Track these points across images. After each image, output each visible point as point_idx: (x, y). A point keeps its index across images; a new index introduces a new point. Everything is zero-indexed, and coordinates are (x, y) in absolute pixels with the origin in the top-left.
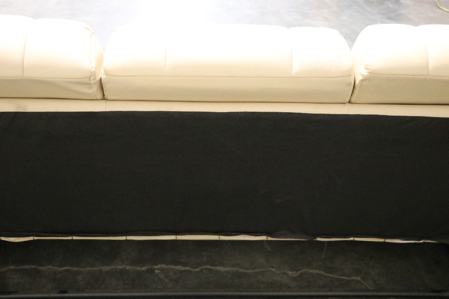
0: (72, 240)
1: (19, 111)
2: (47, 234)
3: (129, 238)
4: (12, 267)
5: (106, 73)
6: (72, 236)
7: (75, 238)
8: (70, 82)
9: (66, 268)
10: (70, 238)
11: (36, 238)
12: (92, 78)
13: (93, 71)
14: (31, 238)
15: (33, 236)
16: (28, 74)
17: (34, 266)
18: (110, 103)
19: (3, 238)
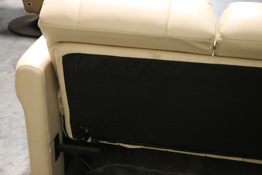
0: (168, 152)
1: (154, 59)
2: (151, 145)
3: (208, 155)
4: (117, 164)
5: (222, 36)
6: (168, 149)
8: (197, 42)
9: (154, 170)
10: (166, 150)
11: (143, 147)
12: (212, 39)
13: (214, 34)
14: (140, 147)
15: (141, 145)
16: (169, 34)
17: (131, 166)
18: (218, 58)
19: (121, 145)
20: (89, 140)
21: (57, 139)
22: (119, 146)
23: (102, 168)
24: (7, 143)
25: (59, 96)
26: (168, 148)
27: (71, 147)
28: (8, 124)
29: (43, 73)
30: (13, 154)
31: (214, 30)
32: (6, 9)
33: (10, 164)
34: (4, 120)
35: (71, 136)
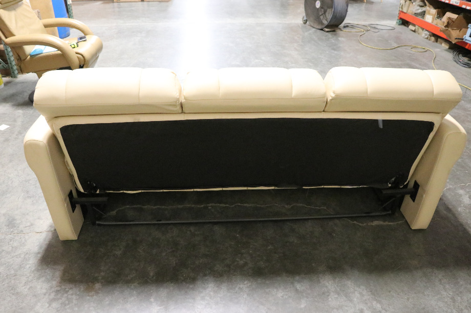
1: (136, 121)
2: (149, 189)
3: (195, 190)
4: (127, 206)
5: (185, 98)
7: (164, 191)
9: (158, 207)
10: (162, 191)
11: (143, 191)
12: (177, 102)
13: (177, 98)
14: (140, 191)
16: (143, 101)
17: (140, 206)
18: (186, 115)
19: (125, 192)
20: (98, 192)
21: (70, 195)
22: (123, 193)
23: (116, 211)
24: (35, 201)
25: (65, 160)
26: (163, 189)
27: (84, 199)
28: (34, 185)
29: (47, 145)
30: (40, 210)
31: (178, 94)
32: (26, 82)
33: (39, 218)
34: (30, 182)
35: (82, 190)
